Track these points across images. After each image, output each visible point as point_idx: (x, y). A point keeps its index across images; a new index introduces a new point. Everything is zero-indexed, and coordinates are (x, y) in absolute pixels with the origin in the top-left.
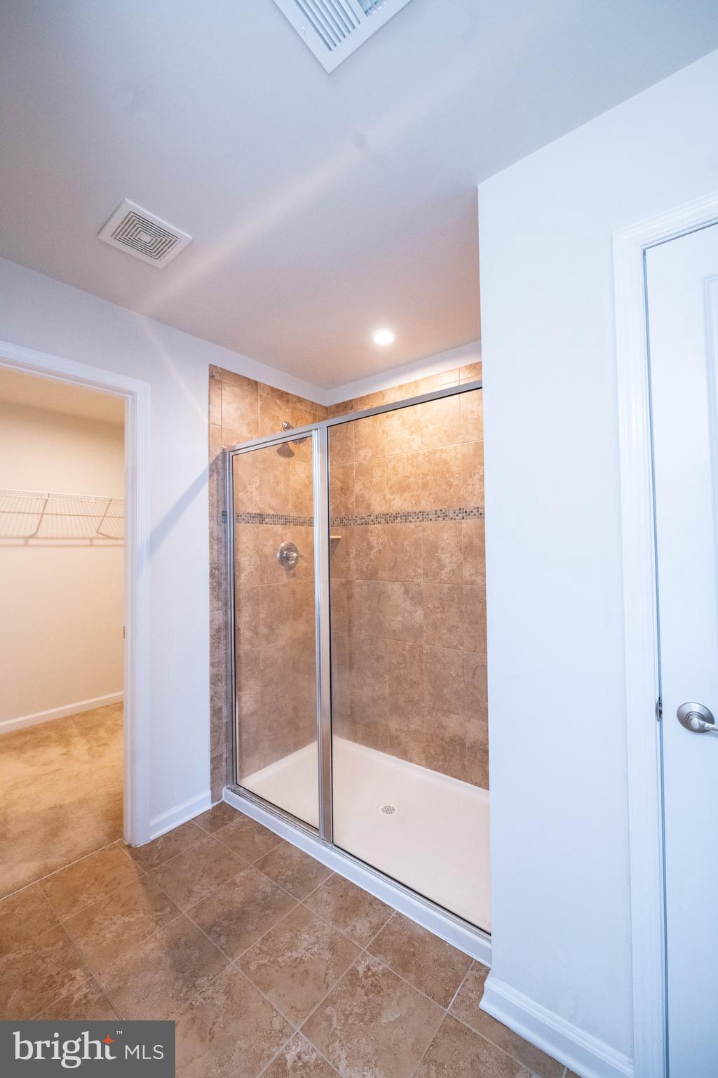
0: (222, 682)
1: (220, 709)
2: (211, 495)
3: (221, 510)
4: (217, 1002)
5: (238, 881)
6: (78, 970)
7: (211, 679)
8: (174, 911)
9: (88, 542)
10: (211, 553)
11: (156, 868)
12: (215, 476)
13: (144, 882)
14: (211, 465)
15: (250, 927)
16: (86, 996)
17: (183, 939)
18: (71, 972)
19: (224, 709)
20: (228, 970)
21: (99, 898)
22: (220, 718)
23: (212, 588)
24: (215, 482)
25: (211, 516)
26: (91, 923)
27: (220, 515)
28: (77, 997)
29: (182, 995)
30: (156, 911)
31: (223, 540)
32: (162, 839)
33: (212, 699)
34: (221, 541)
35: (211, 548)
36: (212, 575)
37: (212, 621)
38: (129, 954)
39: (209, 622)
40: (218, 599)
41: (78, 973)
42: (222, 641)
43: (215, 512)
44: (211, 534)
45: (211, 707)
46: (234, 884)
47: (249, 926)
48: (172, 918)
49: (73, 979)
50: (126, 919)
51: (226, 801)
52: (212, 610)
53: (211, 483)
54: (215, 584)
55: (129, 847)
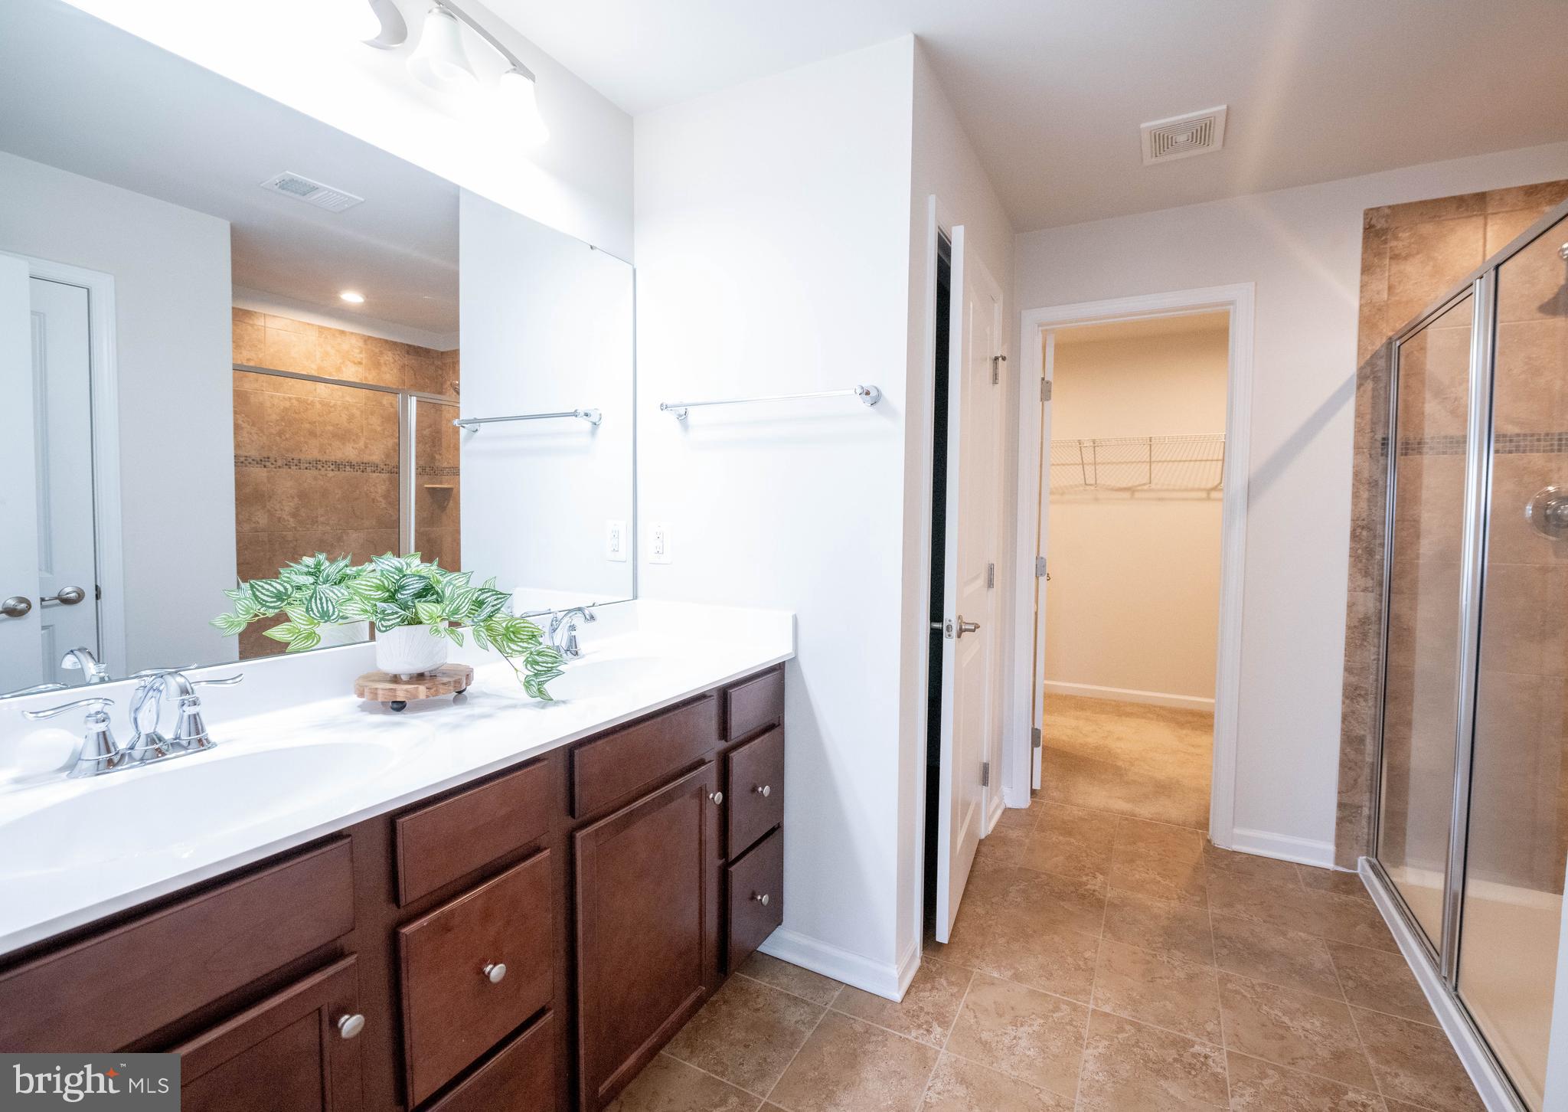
0: (1366, 700)
1: (1361, 740)
2: (1359, 414)
3: (1379, 436)
4: (1176, 972)
5: (1291, 934)
6: (1102, 876)
7: (1345, 689)
8: (1204, 903)
9: (1204, 495)
10: (1355, 504)
11: (1216, 870)
12: (1369, 385)
13: (1196, 869)
14: (1361, 370)
15: (1262, 967)
16: (1094, 891)
17: (1190, 923)
18: (1098, 874)
19: (1369, 740)
20: (1207, 968)
21: (1151, 853)
22: (1360, 752)
23: (1355, 557)
24: (1369, 394)
25: (1358, 448)
26: (1132, 861)
27: (1379, 444)
28: (1089, 887)
29: (1154, 945)
30: (1186, 891)
31: (1381, 483)
32: (1245, 856)
33: (1345, 718)
34: (1377, 485)
35: (1356, 495)
36: (1354, 537)
37: (1351, 606)
38: (1140, 896)
39: (1346, 607)
40: (1366, 574)
41: (1100, 877)
42: (1370, 639)
43: (1366, 440)
44: (1356, 474)
45: (1343, 730)
46: (1284, 934)
47: (1261, 965)
48: (1196, 906)
49: (1095, 877)
50: (1158, 878)
51: (1361, 876)
52: (1352, 590)
53: (1359, 398)
54: (1360, 551)
55: (1209, 841)
